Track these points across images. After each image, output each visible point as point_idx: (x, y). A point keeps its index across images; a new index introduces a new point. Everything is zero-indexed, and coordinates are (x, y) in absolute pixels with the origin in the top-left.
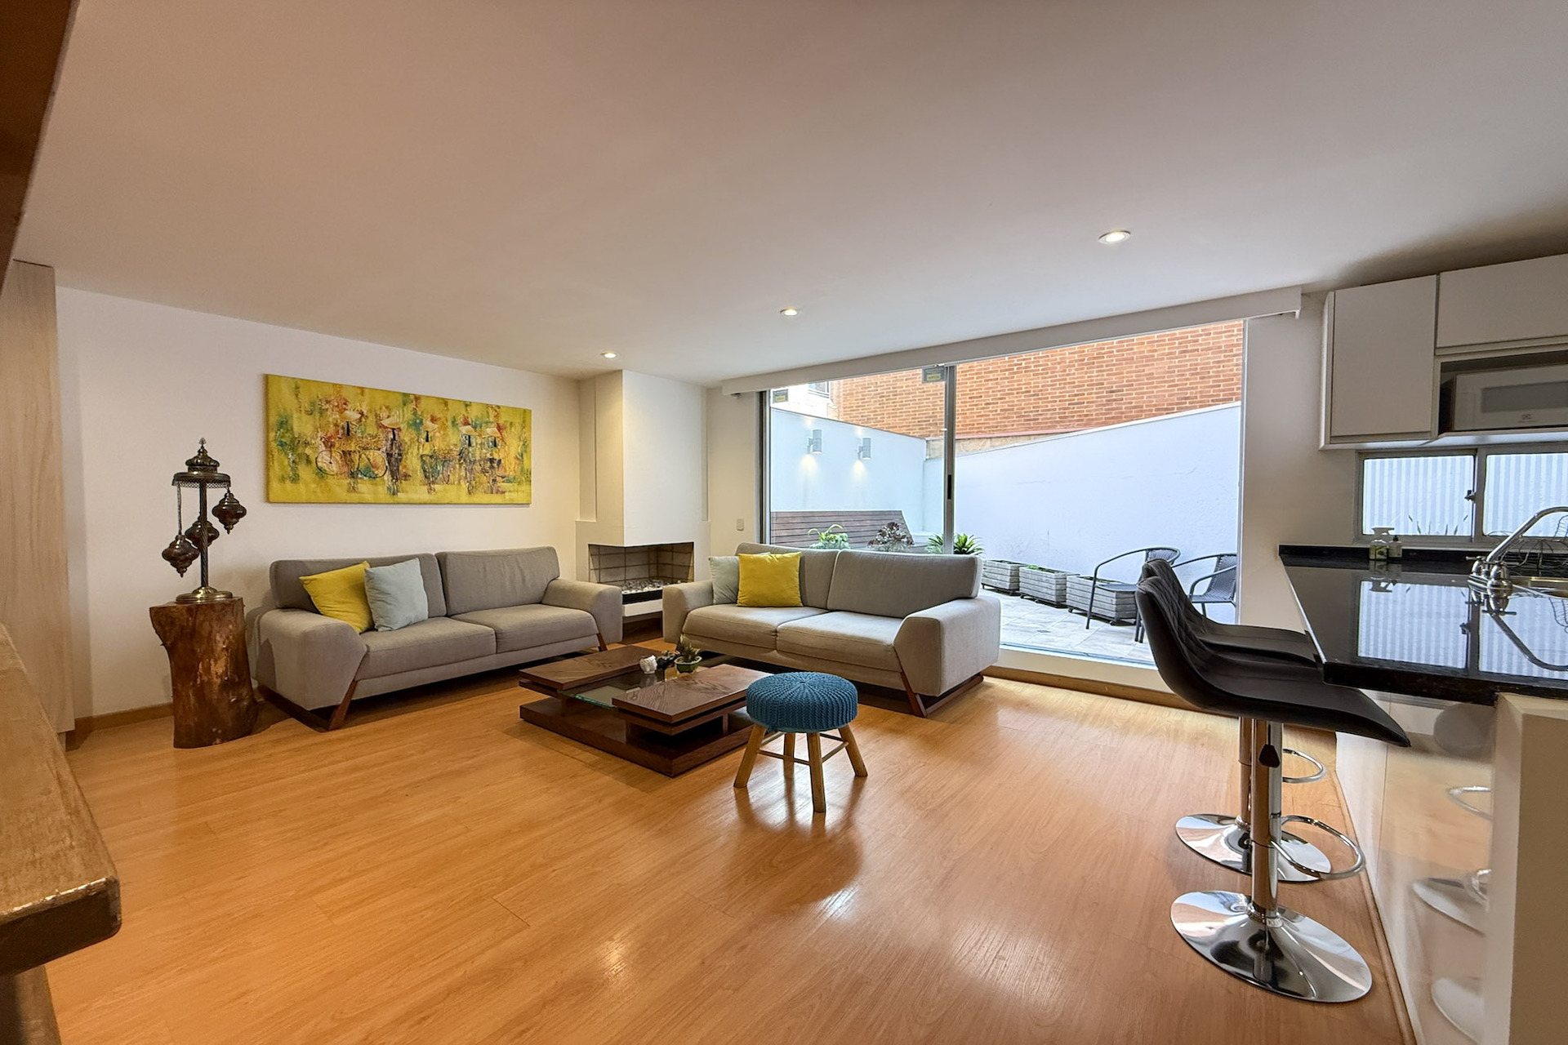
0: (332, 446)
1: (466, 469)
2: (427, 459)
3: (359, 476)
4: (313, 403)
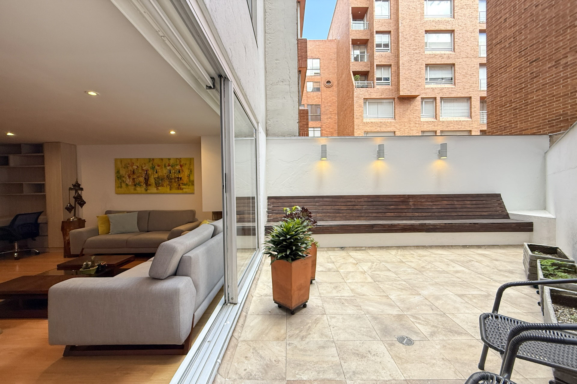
0: (130, 177)
1: (169, 182)
2: (157, 179)
3: (137, 185)
4: (125, 165)
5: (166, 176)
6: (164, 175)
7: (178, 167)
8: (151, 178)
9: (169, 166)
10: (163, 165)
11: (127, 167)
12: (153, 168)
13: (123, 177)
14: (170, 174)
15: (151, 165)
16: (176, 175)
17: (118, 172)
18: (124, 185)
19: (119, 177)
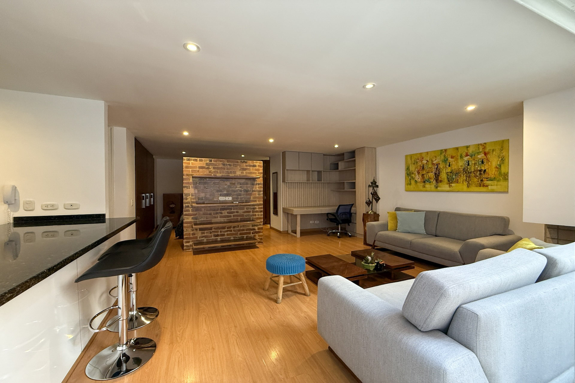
0: (419, 173)
1: (466, 176)
2: (449, 174)
3: (426, 182)
4: (414, 161)
5: (461, 170)
6: (460, 168)
7: (481, 156)
8: (442, 173)
9: (467, 155)
10: (459, 155)
11: (417, 162)
12: (445, 160)
13: (413, 173)
14: (469, 167)
15: (442, 157)
16: (476, 167)
17: (408, 169)
18: (413, 182)
19: (409, 174)
